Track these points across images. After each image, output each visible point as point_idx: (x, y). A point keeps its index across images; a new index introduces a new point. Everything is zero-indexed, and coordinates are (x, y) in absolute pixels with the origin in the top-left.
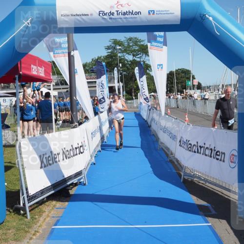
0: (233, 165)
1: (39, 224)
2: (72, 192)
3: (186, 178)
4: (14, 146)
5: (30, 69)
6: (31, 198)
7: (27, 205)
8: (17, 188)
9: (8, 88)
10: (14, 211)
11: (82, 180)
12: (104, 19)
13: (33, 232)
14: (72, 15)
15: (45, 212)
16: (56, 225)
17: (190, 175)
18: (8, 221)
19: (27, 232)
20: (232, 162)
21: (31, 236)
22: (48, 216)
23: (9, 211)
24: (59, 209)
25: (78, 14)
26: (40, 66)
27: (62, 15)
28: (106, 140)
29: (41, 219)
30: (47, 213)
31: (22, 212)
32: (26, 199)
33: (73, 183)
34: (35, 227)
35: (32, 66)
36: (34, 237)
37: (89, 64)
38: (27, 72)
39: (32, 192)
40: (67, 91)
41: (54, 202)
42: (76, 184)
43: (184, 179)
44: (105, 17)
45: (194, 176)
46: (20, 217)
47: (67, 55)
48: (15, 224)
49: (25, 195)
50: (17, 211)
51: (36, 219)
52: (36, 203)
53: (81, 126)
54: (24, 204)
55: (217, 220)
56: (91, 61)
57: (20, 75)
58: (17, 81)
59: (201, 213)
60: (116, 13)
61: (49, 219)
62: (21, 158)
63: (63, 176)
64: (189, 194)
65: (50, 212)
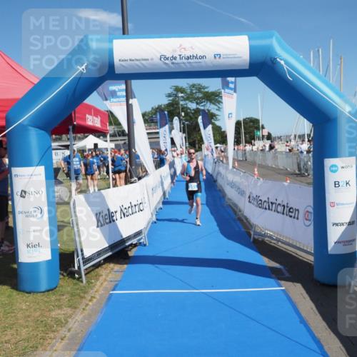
0: (307, 223)
1: (95, 289)
2: (132, 253)
3: (256, 237)
4: (68, 203)
5: (85, 119)
6: (86, 261)
7: (83, 268)
8: (72, 249)
9: (60, 139)
10: (68, 275)
11: (142, 241)
12: (166, 64)
13: (89, 298)
14: (131, 60)
15: (102, 275)
16: (114, 290)
17: (260, 234)
18: (62, 286)
19: (82, 298)
20: (307, 220)
21: (87, 302)
22: (105, 280)
23: (63, 275)
24: (117, 273)
25: (137, 58)
26: (96, 115)
27: (120, 60)
28: (167, 196)
29: (98, 283)
30: (104, 277)
31: (77, 276)
32: (81, 261)
33: (132, 244)
34: (92, 292)
35: (87, 116)
36: (90, 303)
37: (149, 113)
38: (81, 123)
39: (87, 254)
40: (125, 143)
41: (112, 265)
42: (135, 245)
43: (254, 239)
44: (167, 61)
45: (265, 235)
46: (75, 281)
47: (125, 103)
48: (69, 289)
49: (80, 257)
50: (71, 275)
51: (92, 283)
52: (93, 266)
53: (140, 181)
54: (79, 267)
55: (291, 283)
56: (150, 110)
57: (74, 125)
58: (71, 132)
59: (274, 276)
60: (178, 57)
61: (106, 283)
62: (76, 216)
63: (122, 236)
64: (259, 255)
65: (107, 276)
